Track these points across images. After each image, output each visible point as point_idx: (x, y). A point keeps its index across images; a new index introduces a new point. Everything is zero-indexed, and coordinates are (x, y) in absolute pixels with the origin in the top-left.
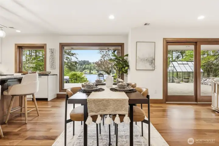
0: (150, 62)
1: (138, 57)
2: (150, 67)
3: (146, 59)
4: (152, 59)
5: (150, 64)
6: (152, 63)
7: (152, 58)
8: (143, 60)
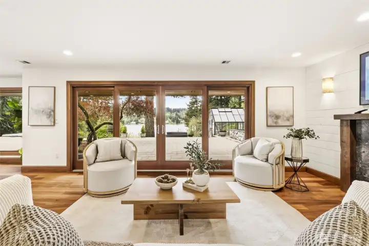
0: (48, 115)
1: (32, 108)
2: (48, 122)
3: (42, 110)
4: (49, 111)
5: (47, 118)
6: (50, 115)
7: (50, 109)
8: (37, 112)
